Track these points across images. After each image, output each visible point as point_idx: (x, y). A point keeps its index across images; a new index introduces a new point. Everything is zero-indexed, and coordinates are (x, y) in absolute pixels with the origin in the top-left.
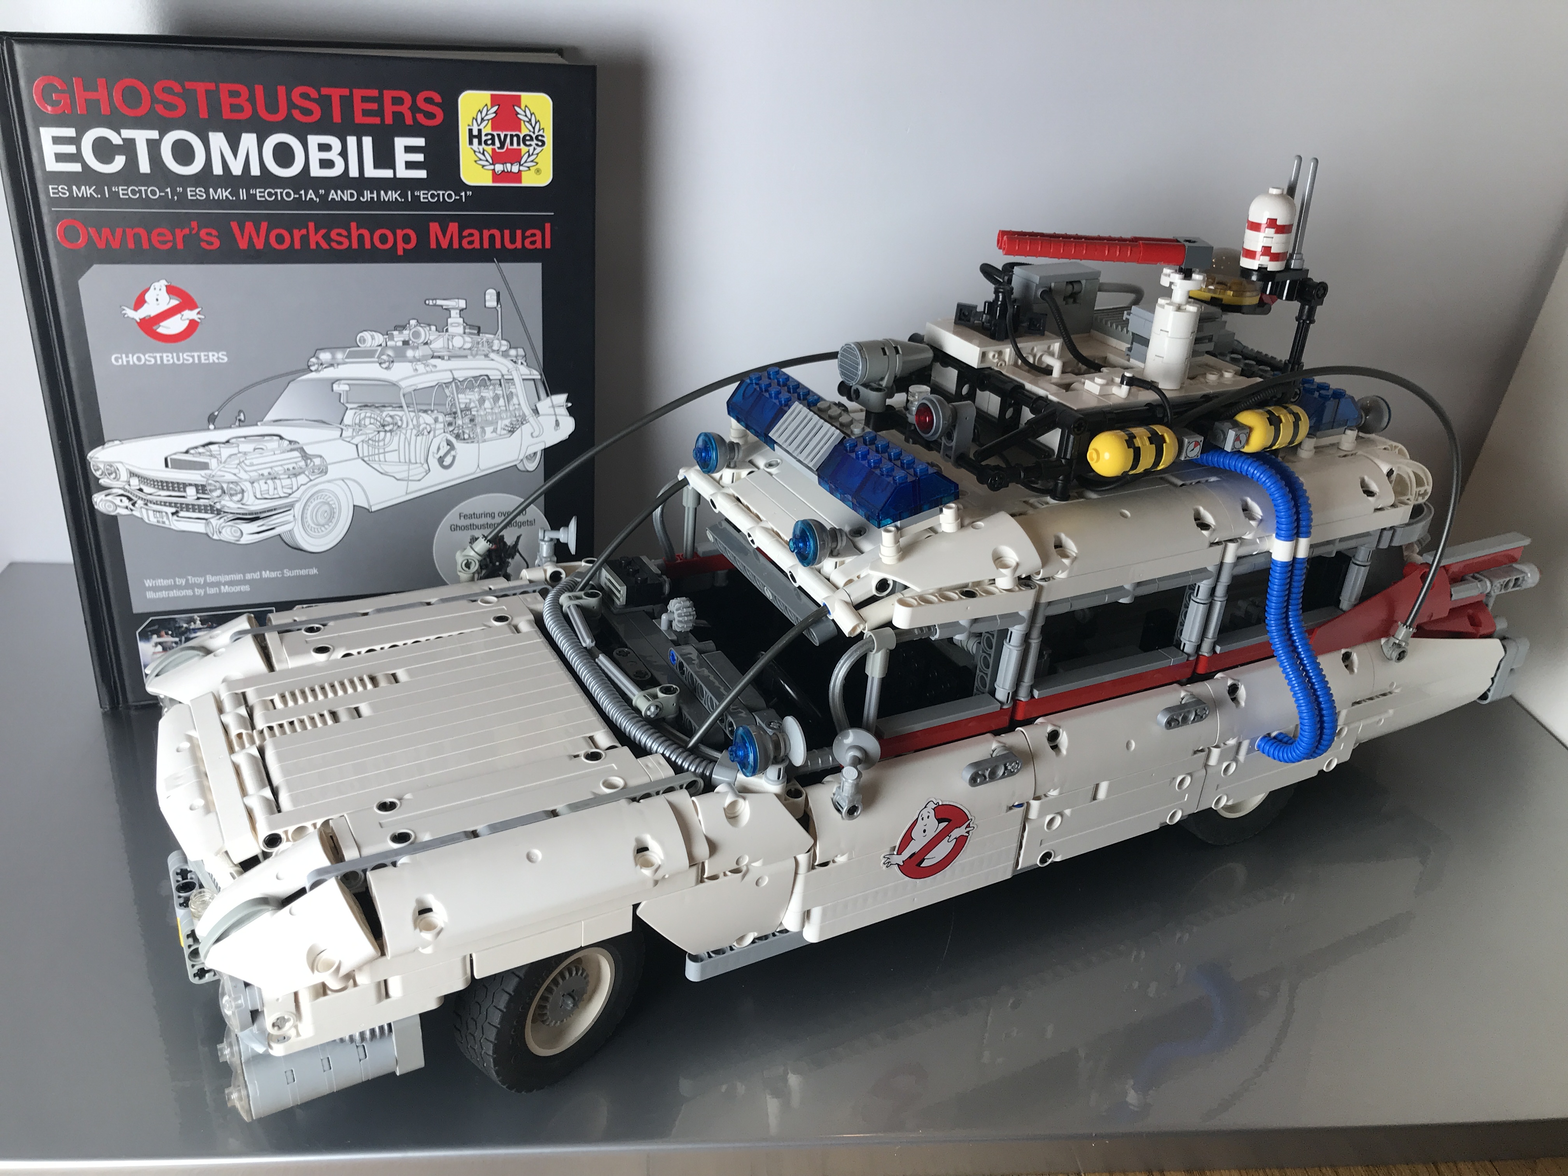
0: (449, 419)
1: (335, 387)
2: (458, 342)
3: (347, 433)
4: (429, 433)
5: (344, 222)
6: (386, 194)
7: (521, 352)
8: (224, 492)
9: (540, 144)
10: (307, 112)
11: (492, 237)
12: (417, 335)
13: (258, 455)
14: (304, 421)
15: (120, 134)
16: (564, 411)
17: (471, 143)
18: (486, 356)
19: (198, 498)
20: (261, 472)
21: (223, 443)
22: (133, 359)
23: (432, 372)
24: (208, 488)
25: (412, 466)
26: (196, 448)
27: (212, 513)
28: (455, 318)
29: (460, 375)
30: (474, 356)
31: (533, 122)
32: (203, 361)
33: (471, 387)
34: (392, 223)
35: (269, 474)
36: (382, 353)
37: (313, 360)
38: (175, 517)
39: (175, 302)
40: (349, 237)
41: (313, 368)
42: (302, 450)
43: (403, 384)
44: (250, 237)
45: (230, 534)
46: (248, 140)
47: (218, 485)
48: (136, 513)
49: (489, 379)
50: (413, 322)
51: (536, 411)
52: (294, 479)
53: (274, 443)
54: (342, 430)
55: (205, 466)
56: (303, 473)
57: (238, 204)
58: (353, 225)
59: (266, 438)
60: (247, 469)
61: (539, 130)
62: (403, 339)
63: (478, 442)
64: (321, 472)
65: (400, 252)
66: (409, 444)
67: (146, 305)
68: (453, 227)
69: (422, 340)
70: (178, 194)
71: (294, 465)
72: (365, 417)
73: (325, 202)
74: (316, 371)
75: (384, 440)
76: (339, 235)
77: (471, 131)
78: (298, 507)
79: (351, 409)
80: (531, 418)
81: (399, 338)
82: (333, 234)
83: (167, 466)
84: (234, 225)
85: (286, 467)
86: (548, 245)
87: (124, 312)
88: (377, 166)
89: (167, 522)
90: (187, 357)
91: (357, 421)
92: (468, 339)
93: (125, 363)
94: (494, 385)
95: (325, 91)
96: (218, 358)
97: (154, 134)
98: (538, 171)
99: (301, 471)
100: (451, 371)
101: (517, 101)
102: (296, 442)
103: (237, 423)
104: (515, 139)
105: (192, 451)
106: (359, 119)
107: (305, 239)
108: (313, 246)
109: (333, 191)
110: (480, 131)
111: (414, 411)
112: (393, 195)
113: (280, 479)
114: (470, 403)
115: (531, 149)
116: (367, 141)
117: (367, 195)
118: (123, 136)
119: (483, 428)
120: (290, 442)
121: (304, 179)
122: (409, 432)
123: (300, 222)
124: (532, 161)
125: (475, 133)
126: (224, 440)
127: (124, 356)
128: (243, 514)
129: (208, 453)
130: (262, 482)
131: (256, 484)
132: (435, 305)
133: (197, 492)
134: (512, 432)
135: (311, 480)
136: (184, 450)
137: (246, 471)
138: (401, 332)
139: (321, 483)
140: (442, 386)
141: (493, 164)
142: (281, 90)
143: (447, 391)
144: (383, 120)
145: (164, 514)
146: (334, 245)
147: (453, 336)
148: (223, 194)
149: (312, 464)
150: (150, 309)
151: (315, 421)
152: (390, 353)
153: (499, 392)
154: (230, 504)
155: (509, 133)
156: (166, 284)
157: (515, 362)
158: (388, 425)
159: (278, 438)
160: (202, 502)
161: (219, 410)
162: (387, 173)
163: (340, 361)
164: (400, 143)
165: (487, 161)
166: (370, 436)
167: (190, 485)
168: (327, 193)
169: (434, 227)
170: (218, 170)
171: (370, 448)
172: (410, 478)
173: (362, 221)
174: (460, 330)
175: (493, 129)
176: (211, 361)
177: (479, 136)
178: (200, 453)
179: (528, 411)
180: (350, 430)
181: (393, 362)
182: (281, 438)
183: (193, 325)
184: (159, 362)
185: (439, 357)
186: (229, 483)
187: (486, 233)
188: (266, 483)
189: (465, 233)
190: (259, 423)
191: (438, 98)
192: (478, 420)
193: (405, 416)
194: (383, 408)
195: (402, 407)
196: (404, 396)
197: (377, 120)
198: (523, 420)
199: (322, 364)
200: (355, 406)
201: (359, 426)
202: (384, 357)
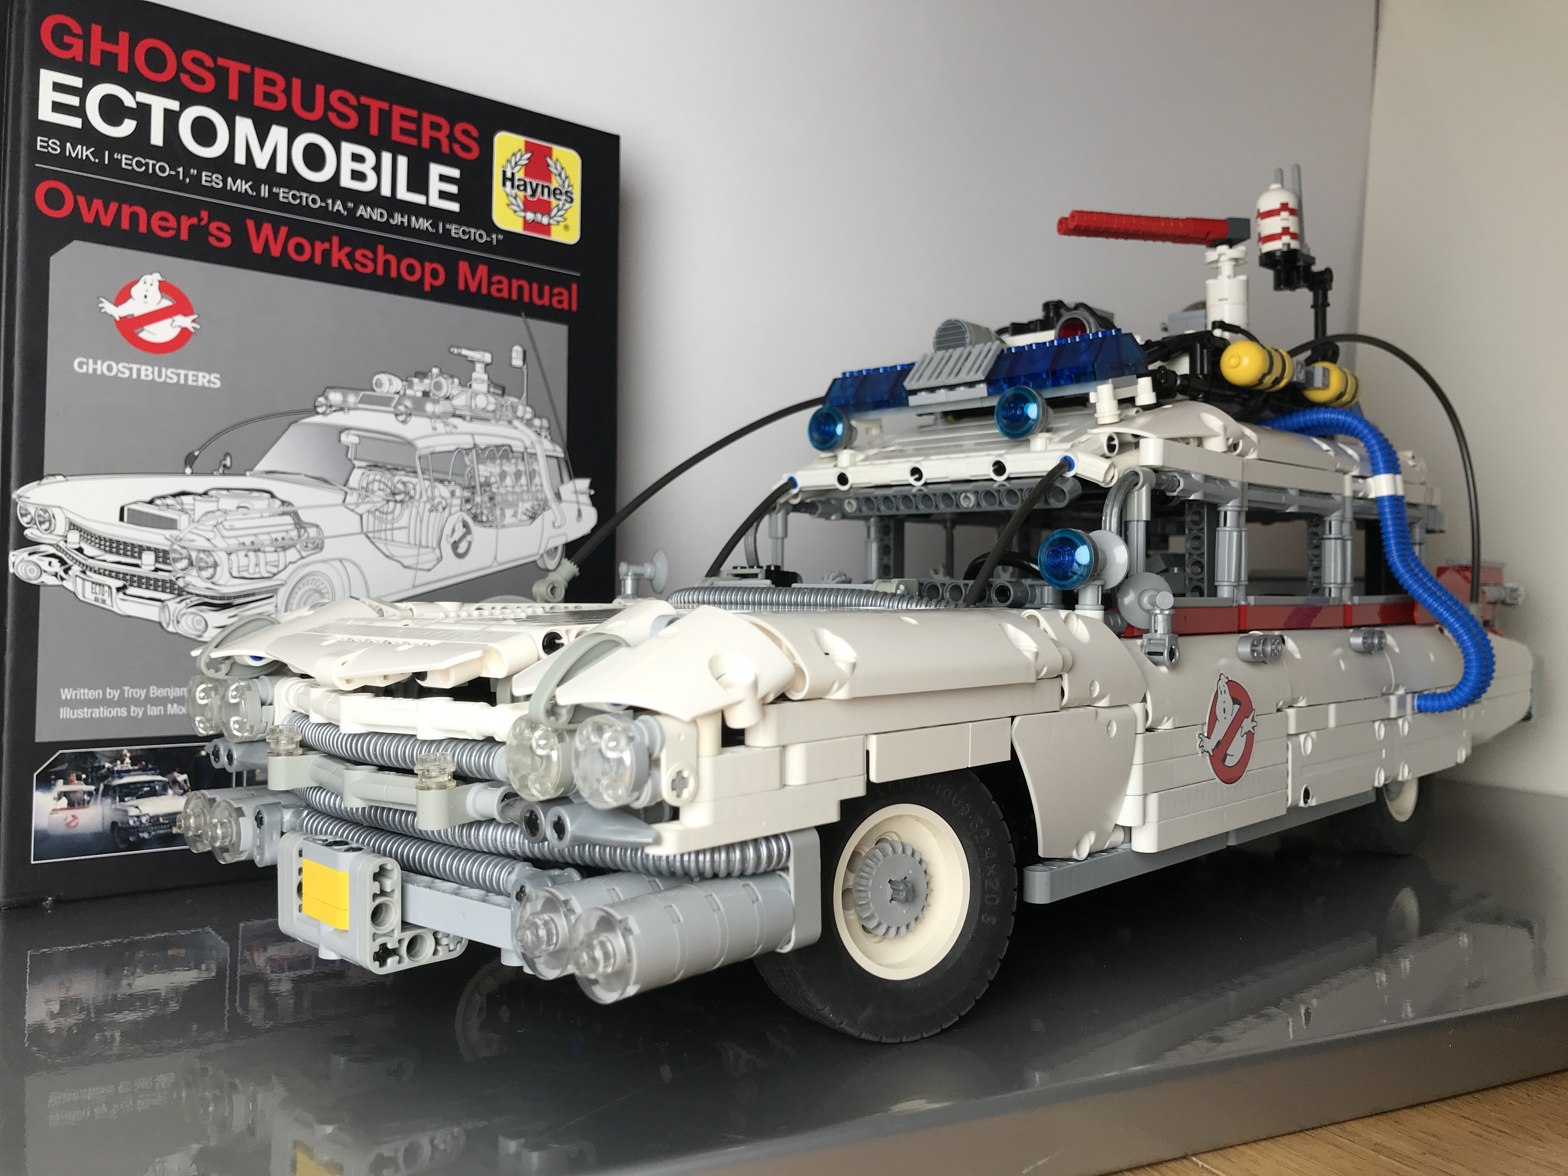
0: (467, 494)
1: (343, 437)
2: (481, 401)
3: (352, 498)
4: (444, 509)
5: (370, 243)
6: (417, 220)
7: (545, 423)
8: (191, 564)
9: (569, 200)
10: (344, 118)
11: (520, 288)
12: (438, 386)
13: (241, 517)
14: (302, 477)
15: (134, 97)
16: (585, 499)
17: (504, 185)
18: (510, 422)
19: (156, 570)
20: (242, 540)
21: (200, 495)
22: (101, 368)
23: (451, 433)
24: (172, 555)
25: (422, 551)
26: (164, 497)
27: (171, 593)
28: (479, 373)
29: (482, 442)
30: (498, 420)
31: (563, 176)
32: (190, 382)
33: (492, 458)
34: (422, 254)
35: (252, 543)
36: (399, 403)
37: (321, 400)
38: (121, 595)
39: (167, 303)
40: (374, 261)
41: (320, 410)
42: (295, 515)
43: (420, 444)
44: (267, 240)
45: (190, 623)
46: (278, 134)
47: (184, 552)
48: (68, 584)
49: (512, 451)
50: (435, 371)
51: (558, 496)
52: (282, 554)
53: (261, 503)
54: (346, 493)
55: (171, 524)
56: (294, 546)
57: (257, 200)
58: (380, 248)
59: (255, 494)
60: (226, 533)
61: (569, 186)
62: (423, 389)
63: (497, 527)
64: (316, 548)
65: (427, 288)
66: (421, 521)
67: (130, 301)
68: (483, 270)
69: (443, 393)
70: (192, 177)
71: (284, 534)
72: (374, 480)
73: (352, 218)
74: (324, 414)
75: (393, 512)
76: (364, 256)
77: (504, 172)
78: (283, 593)
79: (359, 468)
80: (553, 503)
81: (419, 387)
82: (358, 254)
83: (121, 519)
84: (250, 224)
85: (274, 536)
86: (574, 308)
87: (101, 305)
88: (410, 188)
89: (108, 601)
90: (170, 375)
91: (364, 485)
92: (492, 399)
93: (91, 371)
94: (516, 458)
95: (364, 100)
96: (209, 382)
97: (174, 105)
98: (566, 228)
99: (292, 543)
100: (472, 435)
101: (549, 152)
102: (290, 504)
103: (221, 470)
104: (546, 190)
105: (158, 502)
106: (396, 136)
107: (327, 254)
108: (335, 264)
109: (362, 207)
110: (513, 174)
111: (429, 480)
112: (423, 224)
113: (264, 552)
114: (490, 477)
115: (561, 203)
116: (403, 161)
117: (397, 219)
118: (138, 99)
119: (502, 510)
120: (283, 502)
121: (332, 188)
122: (422, 505)
123: (325, 234)
124: (561, 216)
125: (509, 175)
126: (201, 491)
127: (91, 361)
128: (212, 598)
129: (179, 507)
130: (242, 554)
131: (233, 557)
132: (459, 355)
133: (157, 561)
134: (533, 518)
135: (302, 558)
136: (148, 499)
137: (223, 537)
138: (421, 380)
139: (315, 564)
140: (462, 452)
141: (525, 210)
142: (320, 89)
143: (467, 459)
144: (420, 141)
145: (106, 588)
146: (357, 266)
147: (477, 394)
148: (242, 186)
149: (306, 535)
150: (134, 307)
151: (315, 478)
152: (408, 403)
153: (521, 467)
154: (196, 582)
155: (541, 183)
156: (160, 278)
157: (539, 434)
158: (399, 493)
159: (267, 495)
160: (160, 575)
161: (201, 449)
162: (419, 199)
163: (352, 405)
164: (436, 170)
165: (518, 206)
166: (378, 505)
167: (149, 549)
168: (356, 208)
169: (464, 267)
170: (240, 158)
171: (377, 522)
172: (419, 566)
173: (391, 247)
174: (484, 387)
175: (526, 175)
176: (200, 384)
177: (512, 180)
178: (168, 506)
179: (550, 495)
180: (355, 495)
181: (410, 415)
182: (273, 496)
183: (185, 334)
184: (135, 376)
185: (461, 417)
186: (199, 551)
187: (515, 283)
188: (246, 556)
189: (495, 279)
190: (248, 473)
191: (475, 133)
192: (498, 499)
193: (419, 484)
194: (395, 472)
195: (415, 472)
196: (420, 458)
197: (413, 142)
198: (544, 506)
199: (331, 406)
200: (364, 464)
201: (366, 491)
202: (401, 408)
